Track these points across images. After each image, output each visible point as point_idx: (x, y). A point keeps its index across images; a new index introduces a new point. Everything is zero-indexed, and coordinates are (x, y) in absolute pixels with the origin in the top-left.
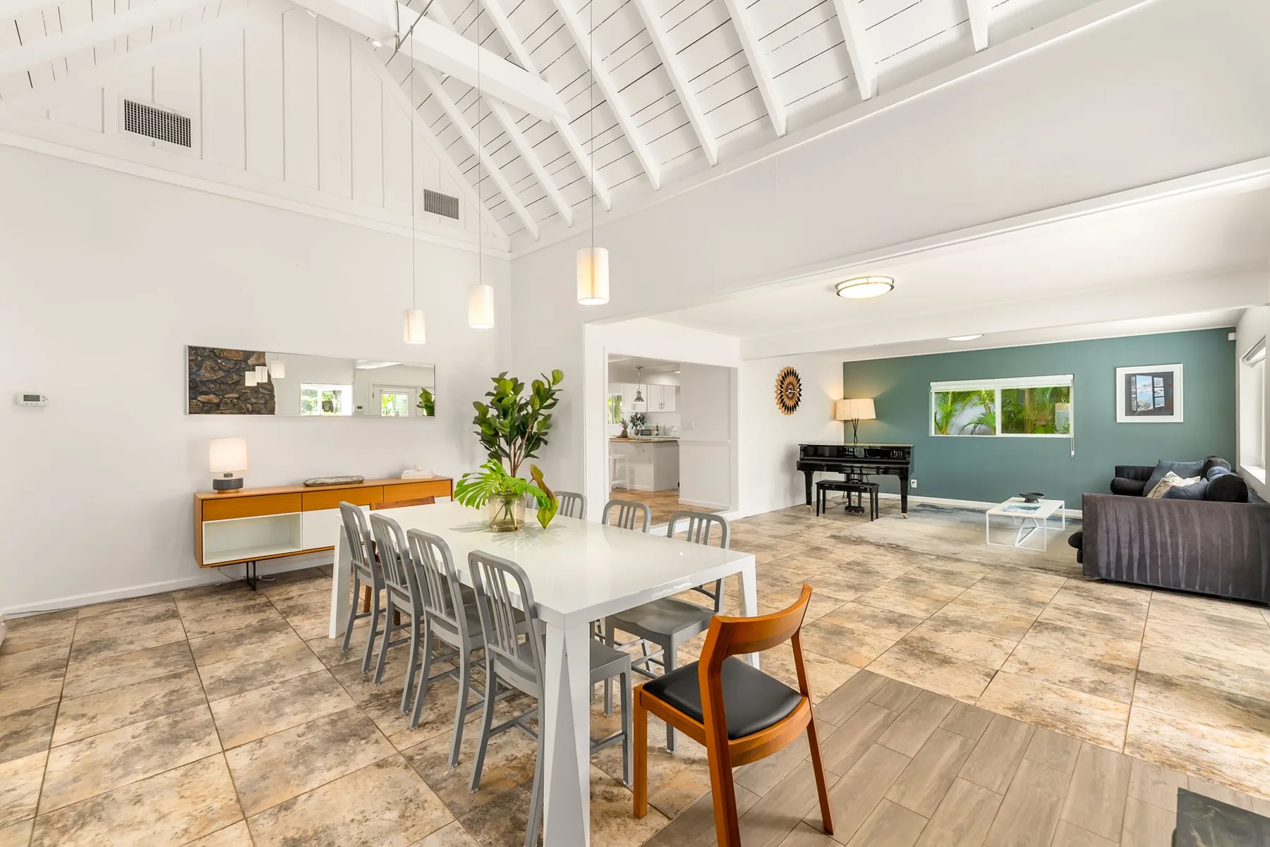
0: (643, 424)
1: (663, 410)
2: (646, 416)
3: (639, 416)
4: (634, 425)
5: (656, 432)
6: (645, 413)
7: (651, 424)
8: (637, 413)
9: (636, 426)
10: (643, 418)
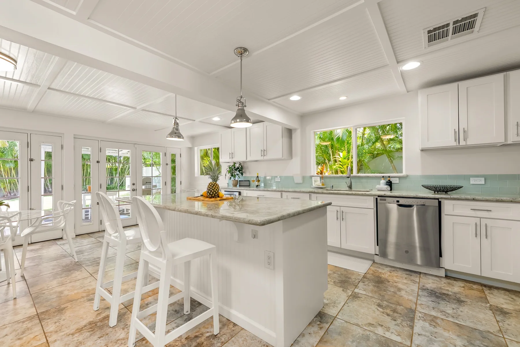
0: (242, 174)
1: (265, 158)
2: (245, 165)
3: (237, 165)
4: (232, 175)
5: (257, 183)
6: (244, 162)
7: (250, 174)
8: (235, 163)
9: (235, 177)
10: (242, 168)
